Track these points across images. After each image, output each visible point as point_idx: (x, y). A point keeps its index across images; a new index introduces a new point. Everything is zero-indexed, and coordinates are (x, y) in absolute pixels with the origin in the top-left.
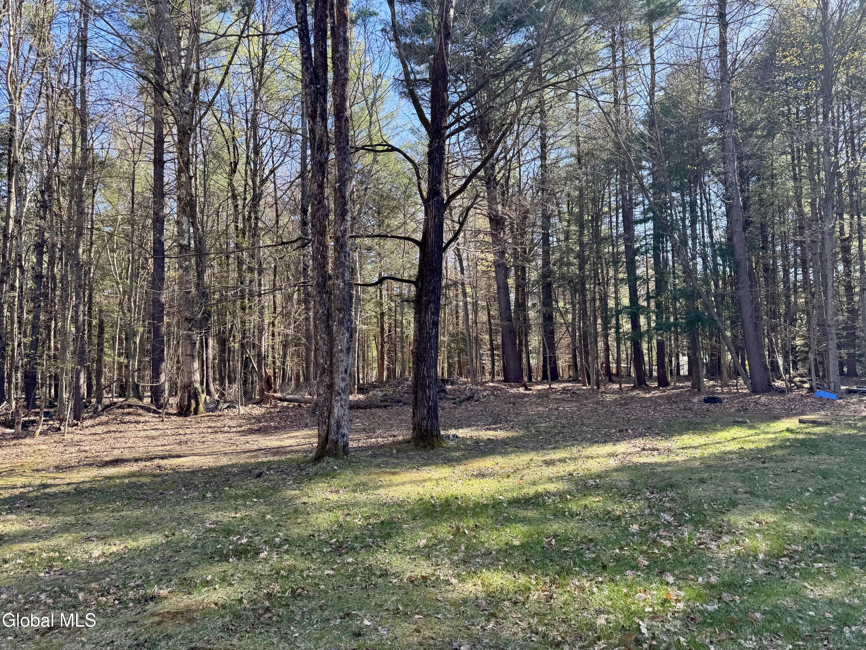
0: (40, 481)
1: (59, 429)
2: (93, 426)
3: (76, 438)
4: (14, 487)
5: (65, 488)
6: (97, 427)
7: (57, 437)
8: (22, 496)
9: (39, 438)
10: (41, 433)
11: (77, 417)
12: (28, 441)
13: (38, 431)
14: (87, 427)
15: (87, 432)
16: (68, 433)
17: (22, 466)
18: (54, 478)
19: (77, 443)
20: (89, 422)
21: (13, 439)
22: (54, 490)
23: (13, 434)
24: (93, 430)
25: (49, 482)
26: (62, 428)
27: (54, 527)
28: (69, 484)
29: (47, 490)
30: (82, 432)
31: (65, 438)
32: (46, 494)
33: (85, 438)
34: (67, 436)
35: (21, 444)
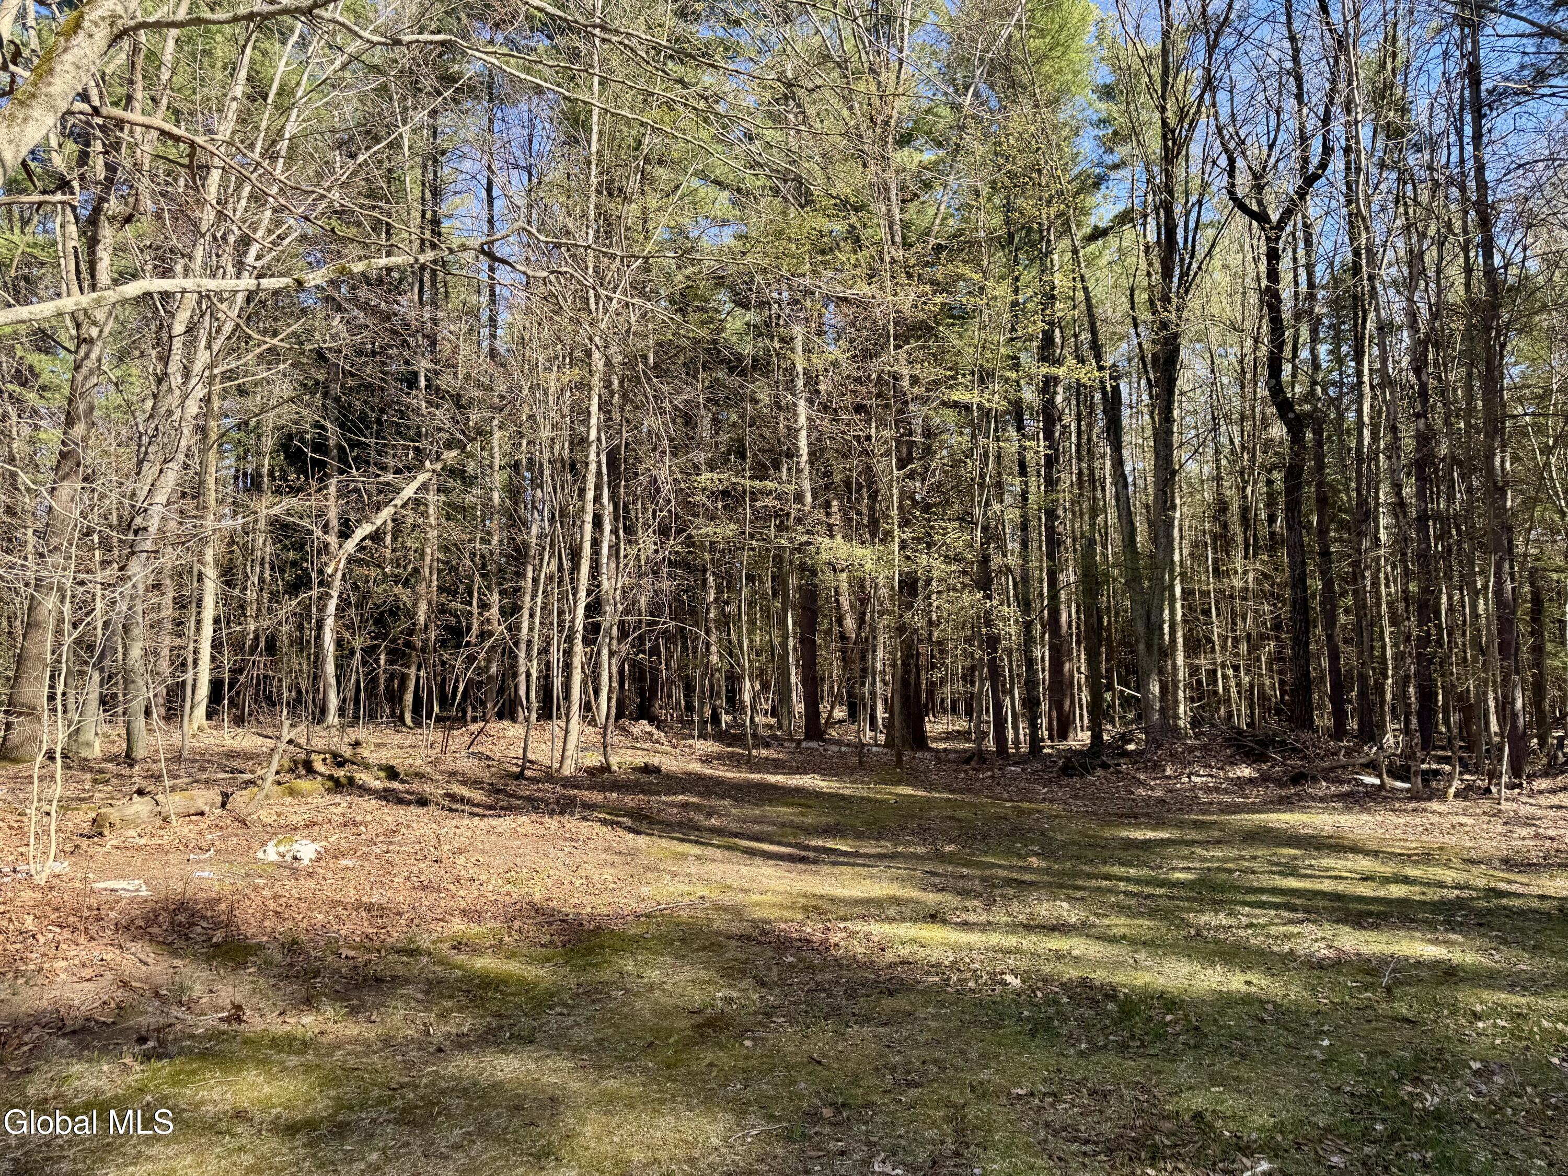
0: (1485, 881)
1: (1488, 791)
2: (1553, 791)
3: (1525, 810)
4: (1441, 885)
5: (1535, 904)
6: (1561, 795)
7: (1486, 805)
8: (1459, 904)
9: (1454, 804)
10: (1456, 796)
11: (1516, 771)
12: (1435, 805)
13: (1452, 791)
14: (1541, 792)
15: (1542, 800)
16: (1507, 800)
17: (1440, 849)
18: (1509, 882)
19: (1529, 821)
20: (1542, 784)
21: (1410, 799)
22: (1517, 903)
23: (1408, 790)
24: (1555, 800)
25: (1503, 886)
26: (1494, 789)
27: (1544, 974)
28: (1542, 897)
29: (1504, 901)
30: (1533, 801)
31: (1502, 807)
32: (1505, 908)
33: (1540, 813)
34: (1505, 806)
35: (1425, 810)
